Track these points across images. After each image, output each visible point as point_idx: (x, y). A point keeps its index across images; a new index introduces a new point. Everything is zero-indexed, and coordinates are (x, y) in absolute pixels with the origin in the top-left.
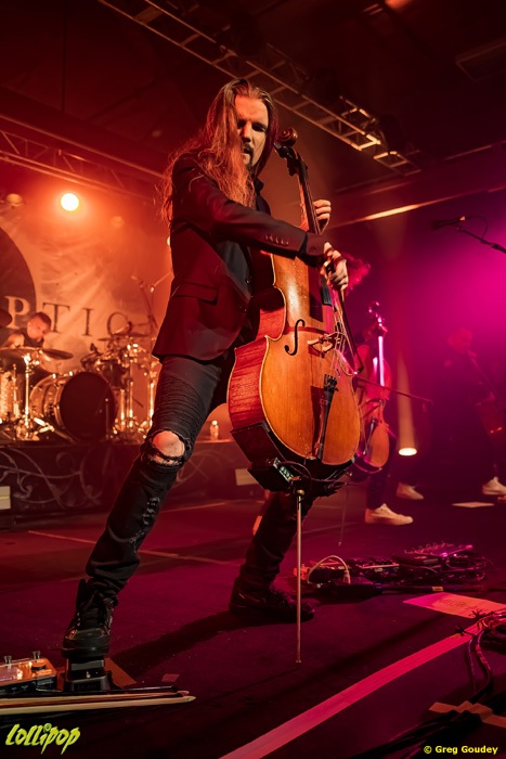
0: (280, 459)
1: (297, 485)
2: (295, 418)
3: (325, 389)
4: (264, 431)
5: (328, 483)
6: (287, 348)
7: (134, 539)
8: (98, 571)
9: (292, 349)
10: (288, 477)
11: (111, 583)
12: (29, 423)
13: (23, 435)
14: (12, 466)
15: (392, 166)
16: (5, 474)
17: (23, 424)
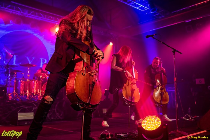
0: (78, 102)
1: (83, 109)
2: (83, 92)
3: (92, 85)
6: (82, 74)
9: (84, 74)
10: (81, 107)
12: (42, 95)
13: (39, 98)
14: (35, 107)
15: (154, 16)
16: (33, 109)
17: (40, 95)
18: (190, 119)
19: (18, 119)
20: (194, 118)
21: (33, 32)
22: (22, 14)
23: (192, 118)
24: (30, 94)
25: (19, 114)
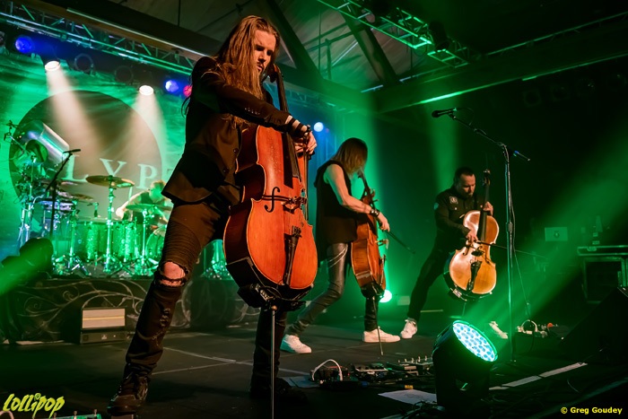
0: (260, 284)
1: (272, 302)
2: (271, 256)
3: (293, 236)
4: (249, 265)
5: (294, 302)
6: (266, 207)
7: (155, 337)
8: (133, 361)
9: (270, 207)
10: (266, 297)
11: (143, 368)
12: (145, 262)
13: (139, 271)
14: (129, 294)
15: (443, 60)
16: (124, 300)
17: (140, 263)
18: (536, 330)
19: (83, 327)
20: (546, 330)
21: (122, 95)
22: (93, 44)
23: (540, 329)
24: (114, 260)
25: (85, 313)
